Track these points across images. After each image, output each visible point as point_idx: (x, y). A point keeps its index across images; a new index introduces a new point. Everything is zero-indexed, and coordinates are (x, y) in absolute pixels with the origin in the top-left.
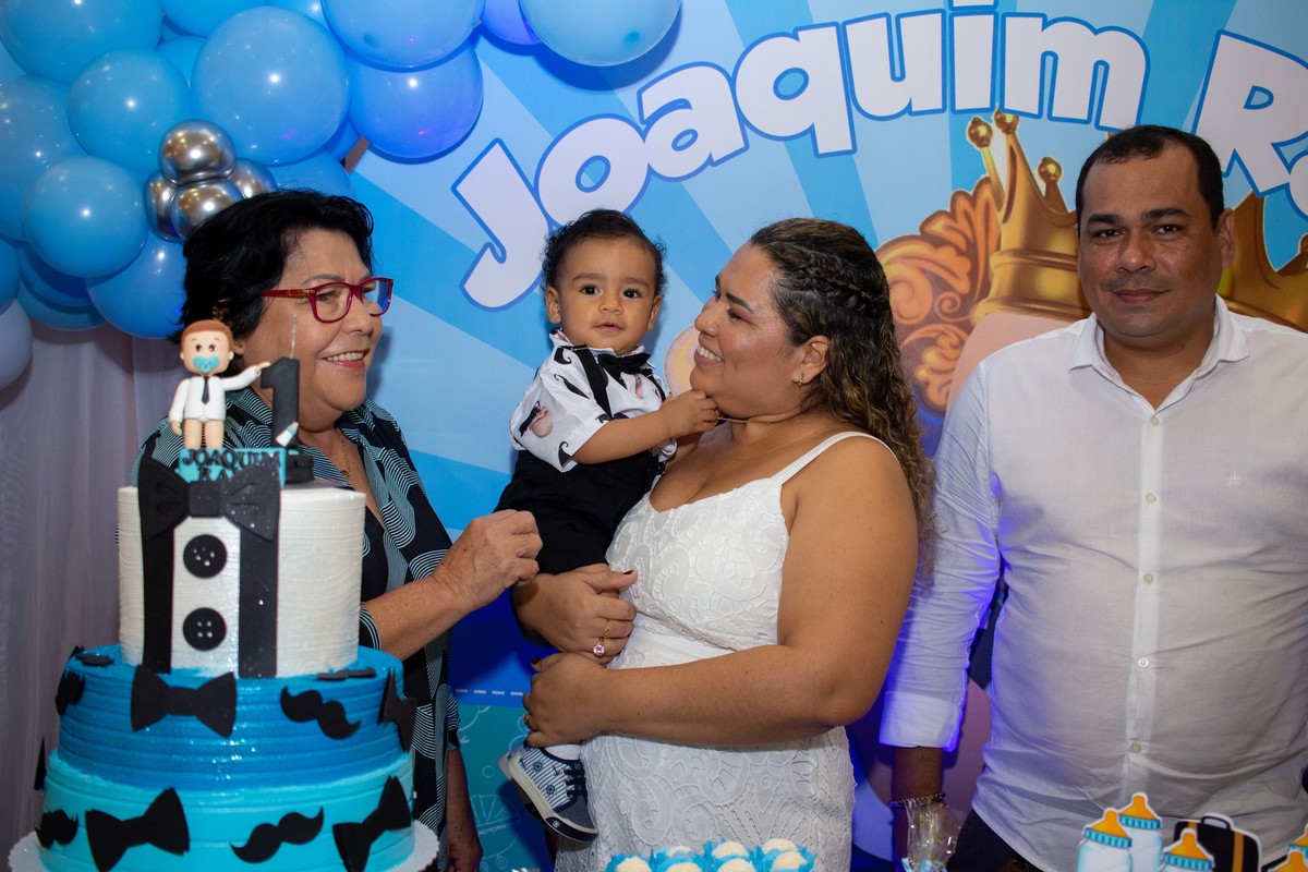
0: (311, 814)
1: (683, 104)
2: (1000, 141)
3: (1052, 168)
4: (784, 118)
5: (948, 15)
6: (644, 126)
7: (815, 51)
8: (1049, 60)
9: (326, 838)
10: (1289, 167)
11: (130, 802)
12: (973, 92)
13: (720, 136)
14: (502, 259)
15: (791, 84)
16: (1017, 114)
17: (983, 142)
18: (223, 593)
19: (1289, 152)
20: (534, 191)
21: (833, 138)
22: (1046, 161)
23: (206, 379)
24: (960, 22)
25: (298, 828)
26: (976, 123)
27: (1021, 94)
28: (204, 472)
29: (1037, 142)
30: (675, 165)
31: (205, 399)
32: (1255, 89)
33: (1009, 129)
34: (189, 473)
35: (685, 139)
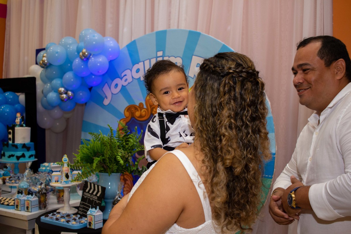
1: (126, 75)
4: (136, 76)
5: (157, 57)
6: (121, 78)
7: (141, 65)
13: (130, 80)
14: (107, 98)
15: (138, 71)
18: (11, 136)
20: (110, 88)
25: (13, 156)
30: (125, 84)
32: (198, 64)
35: (126, 80)
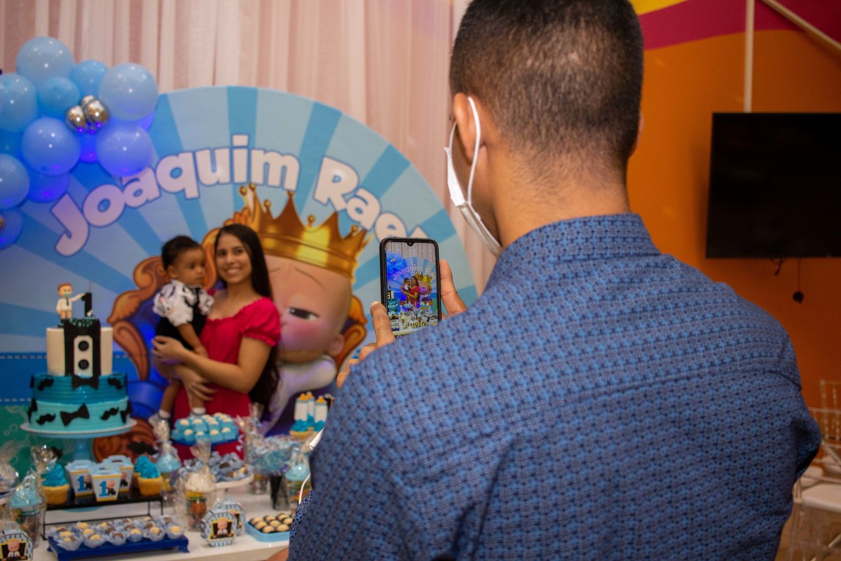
0: (115, 407)
1: (137, 179)
2: (250, 195)
3: (268, 204)
4: (173, 185)
5: (232, 148)
6: (123, 188)
7: (184, 161)
8: (266, 165)
9: (119, 415)
10: (347, 201)
11: (72, 408)
12: (240, 177)
13: (150, 191)
14: (70, 236)
15: (176, 173)
16: (256, 185)
17: (244, 194)
18: (88, 355)
19: (347, 197)
20: (82, 211)
21: (192, 192)
22: (266, 201)
23: (67, 299)
24: (236, 152)
25: (113, 412)
26: (242, 188)
27: (257, 178)
28: (77, 323)
29: (263, 194)
30: (135, 202)
31: (68, 304)
32: (335, 176)
33: (253, 189)
34: (74, 324)
35: (138, 193)
